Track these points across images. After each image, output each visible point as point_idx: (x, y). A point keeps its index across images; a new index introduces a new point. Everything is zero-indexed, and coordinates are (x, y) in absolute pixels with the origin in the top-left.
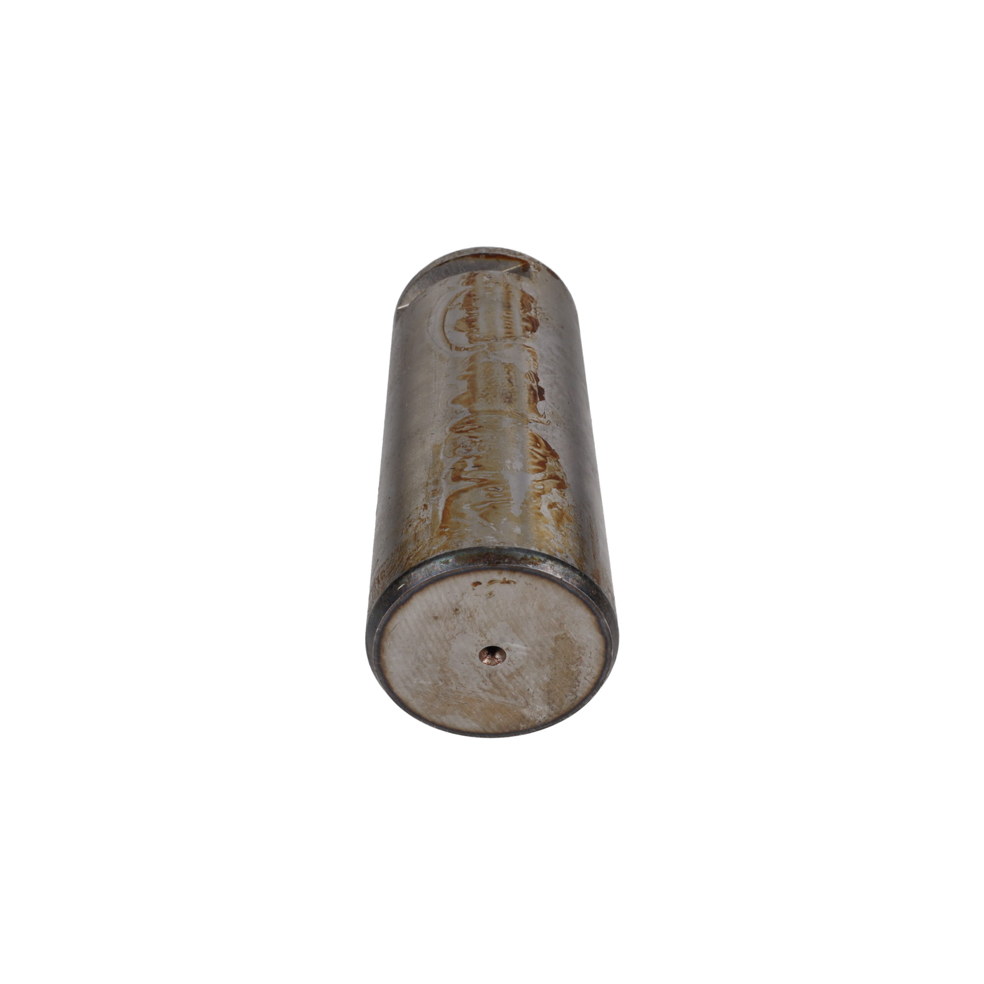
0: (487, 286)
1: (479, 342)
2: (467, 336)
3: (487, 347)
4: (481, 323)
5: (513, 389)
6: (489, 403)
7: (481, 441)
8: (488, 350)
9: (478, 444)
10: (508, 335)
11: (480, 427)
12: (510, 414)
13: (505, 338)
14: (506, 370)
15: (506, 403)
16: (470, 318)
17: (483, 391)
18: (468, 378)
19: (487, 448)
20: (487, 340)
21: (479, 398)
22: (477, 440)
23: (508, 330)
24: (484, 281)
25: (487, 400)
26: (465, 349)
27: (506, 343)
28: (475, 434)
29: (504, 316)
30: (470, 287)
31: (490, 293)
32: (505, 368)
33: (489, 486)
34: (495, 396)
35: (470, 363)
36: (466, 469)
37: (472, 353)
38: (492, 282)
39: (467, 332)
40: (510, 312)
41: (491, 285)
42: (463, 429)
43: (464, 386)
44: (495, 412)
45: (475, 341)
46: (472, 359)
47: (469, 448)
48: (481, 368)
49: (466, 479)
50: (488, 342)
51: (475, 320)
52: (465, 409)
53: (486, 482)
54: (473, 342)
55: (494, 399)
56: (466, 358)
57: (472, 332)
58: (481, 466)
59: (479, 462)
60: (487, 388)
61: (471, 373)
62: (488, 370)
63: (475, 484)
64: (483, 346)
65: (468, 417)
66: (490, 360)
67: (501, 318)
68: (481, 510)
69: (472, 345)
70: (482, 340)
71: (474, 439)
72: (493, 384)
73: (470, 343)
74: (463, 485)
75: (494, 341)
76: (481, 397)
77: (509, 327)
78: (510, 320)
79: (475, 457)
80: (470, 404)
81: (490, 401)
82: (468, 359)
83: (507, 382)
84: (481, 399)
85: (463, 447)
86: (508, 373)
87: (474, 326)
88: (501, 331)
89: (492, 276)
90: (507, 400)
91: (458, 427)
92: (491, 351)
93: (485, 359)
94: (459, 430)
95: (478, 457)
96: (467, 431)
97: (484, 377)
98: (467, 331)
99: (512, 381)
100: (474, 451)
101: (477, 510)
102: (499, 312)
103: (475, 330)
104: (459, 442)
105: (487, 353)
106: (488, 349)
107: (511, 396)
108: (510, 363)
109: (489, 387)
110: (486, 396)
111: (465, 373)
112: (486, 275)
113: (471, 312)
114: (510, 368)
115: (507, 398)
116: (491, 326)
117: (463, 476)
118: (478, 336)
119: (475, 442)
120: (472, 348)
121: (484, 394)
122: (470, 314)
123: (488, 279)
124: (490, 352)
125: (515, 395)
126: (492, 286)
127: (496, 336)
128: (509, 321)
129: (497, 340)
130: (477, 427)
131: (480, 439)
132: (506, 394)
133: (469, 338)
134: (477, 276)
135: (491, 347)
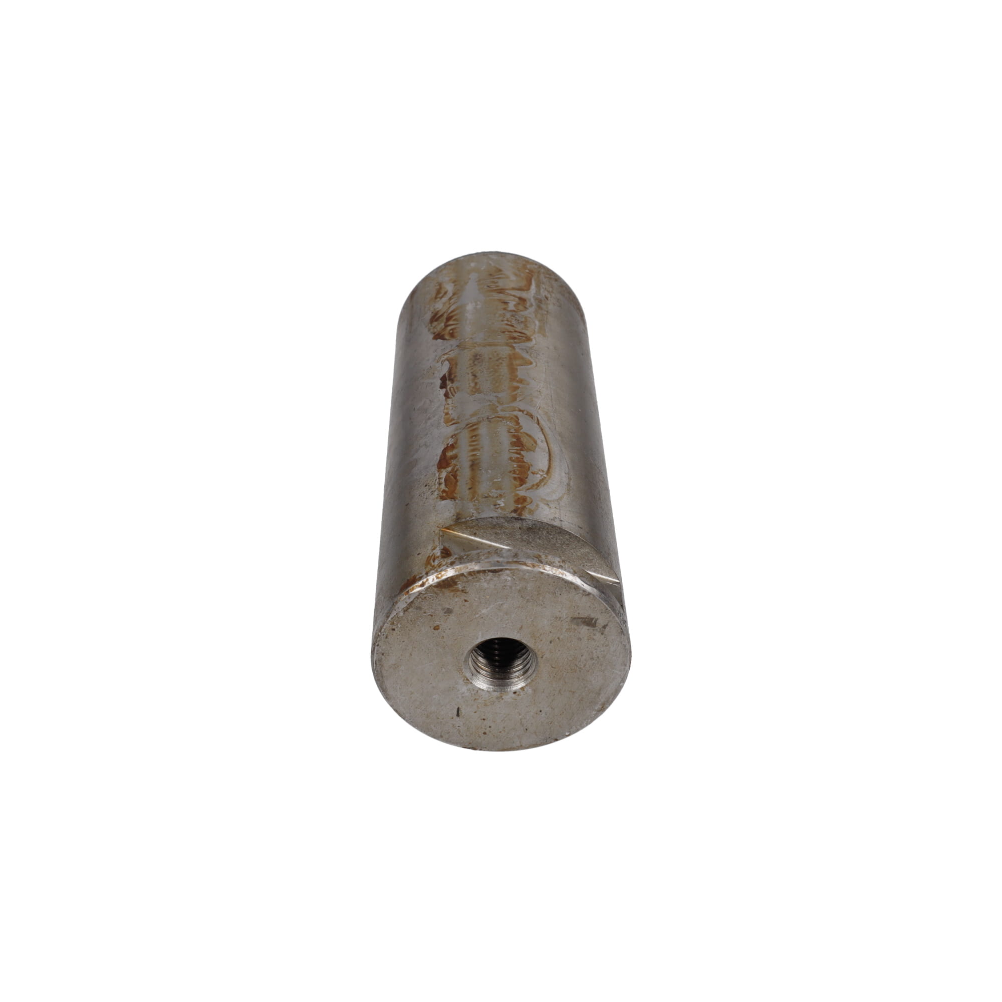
0: (499, 492)
1: (508, 415)
2: (521, 426)
3: (499, 409)
4: (505, 440)
5: (472, 369)
6: (495, 352)
7: (502, 321)
8: (498, 405)
9: (505, 319)
10: (474, 427)
11: (504, 332)
12: (475, 345)
13: (478, 423)
14: (478, 387)
15: (479, 354)
16: (518, 448)
17: (501, 363)
18: (517, 379)
19: (497, 315)
20: (499, 417)
21: (506, 358)
22: (506, 322)
23: (475, 433)
24: (503, 500)
25: (498, 354)
26: (523, 411)
27: (478, 417)
28: (508, 327)
29: (479, 450)
30: (522, 493)
31: (495, 480)
32: (479, 388)
33: (495, 289)
34: (490, 358)
35: (516, 395)
36: (514, 303)
37: (515, 404)
38: (493, 497)
39: (521, 431)
40: (472, 458)
41: (494, 493)
42: (519, 334)
43: (521, 372)
44: (490, 345)
45: (512, 418)
46: (514, 398)
47: (513, 317)
48: (505, 386)
49: (514, 296)
50: (496, 415)
51: (513, 444)
52: (517, 350)
53: (498, 291)
54: (514, 417)
55: (491, 356)
56: (520, 401)
57: (517, 431)
58: (502, 302)
59: (504, 306)
60: (498, 366)
61: (515, 384)
62: (497, 384)
63: (507, 291)
64: (502, 410)
65: (515, 343)
66: (495, 394)
67: (482, 447)
68: (501, 274)
69: (516, 413)
70: (503, 418)
71: (509, 323)
72: (492, 370)
73: (517, 417)
74: (518, 294)
75: (490, 416)
76: (504, 358)
77: (474, 437)
78: (472, 448)
79: (507, 310)
80: (514, 354)
81: (495, 354)
82: (518, 399)
83: (477, 375)
84: (503, 357)
85: (519, 320)
86: (476, 384)
87: (514, 436)
88: (483, 430)
89: (492, 507)
90: (478, 357)
91: (524, 338)
92: (494, 405)
93: (500, 395)
94: (523, 335)
95: (505, 309)
96: (515, 331)
97: (501, 377)
98: (521, 433)
99: (473, 377)
100: (508, 315)
101: (505, 274)
102: (485, 455)
103: (512, 430)
104: (522, 325)
105: (499, 402)
106: (497, 407)
107: (474, 362)
108: (475, 394)
109: (496, 367)
110: (499, 359)
111: (521, 385)
112: (502, 508)
113: (518, 456)
114: (474, 390)
115: (478, 359)
116: (494, 435)
117: (517, 299)
118: (508, 423)
119: (508, 321)
120: (515, 410)
121: (500, 361)
122: (519, 454)
123: (499, 502)
124: (496, 403)
125: (470, 364)
126: (494, 491)
127: (488, 423)
128: (474, 445)
129: (488, 419)
130: (507, 333)
131: (502, 323)
132: (479, 363)
133: (519, 423)
134: (512, 509)
135: (494, 409)
